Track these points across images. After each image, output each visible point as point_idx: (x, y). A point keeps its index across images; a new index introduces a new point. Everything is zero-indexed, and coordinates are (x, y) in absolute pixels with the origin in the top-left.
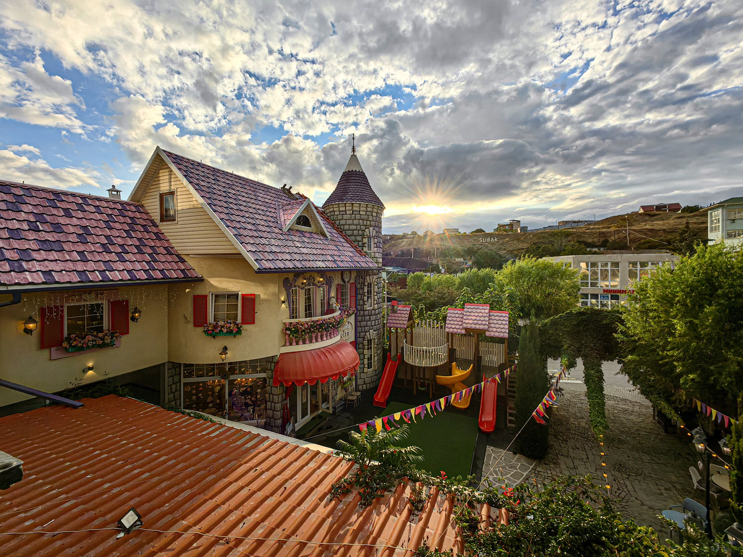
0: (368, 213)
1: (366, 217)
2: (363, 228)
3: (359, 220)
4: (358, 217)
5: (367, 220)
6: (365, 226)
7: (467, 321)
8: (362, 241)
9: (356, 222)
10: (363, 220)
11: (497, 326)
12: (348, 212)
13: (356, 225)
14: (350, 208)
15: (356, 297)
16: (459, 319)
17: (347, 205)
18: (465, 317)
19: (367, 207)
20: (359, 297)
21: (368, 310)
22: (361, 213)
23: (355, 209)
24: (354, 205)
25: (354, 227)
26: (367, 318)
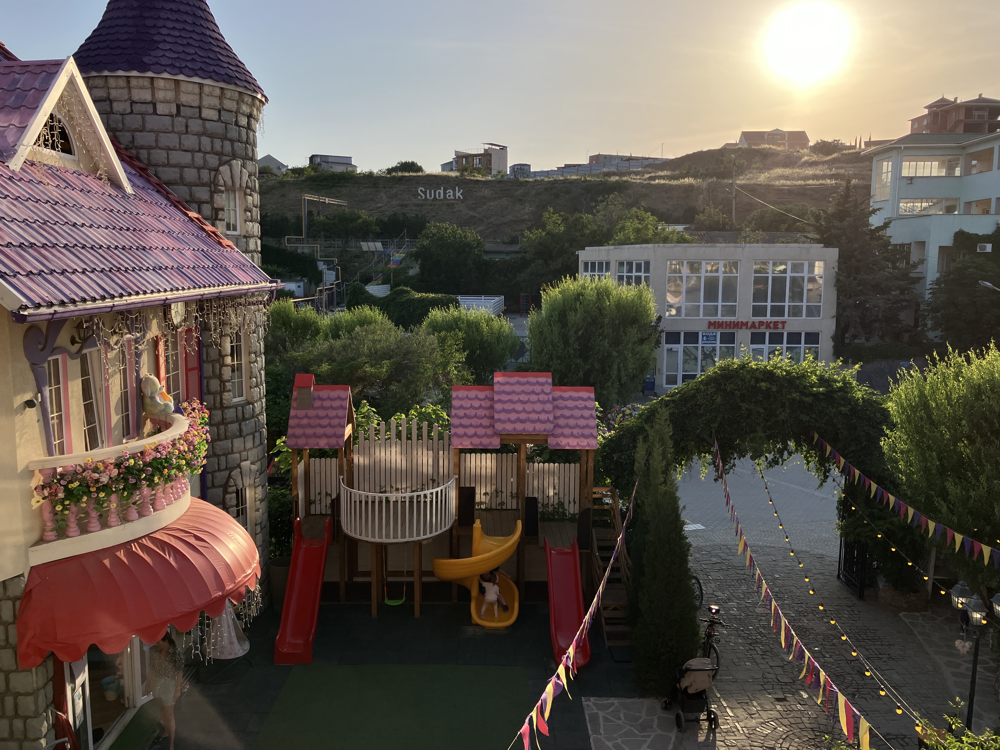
0: (225, 116)
1: (218, 128)
2: (213, 161)
3: (199, 135)
4: (195, 125)
5: (224, 138)
6: (220, 154)
7: (503, 416)
8: (211, 201)
9: (190, 141)
10: (212, 136)
11: (572, 422)
12: (161, 108)
13: (192, 151)
14: (170, 95)
15: (200, 369)
16: (481, 412)
17: (160, 84)
18: (498, 406)
19: (221, 97)
20: (208, 369)
21: (236, 406)
22: (206, 113)
23: (184, 99)
24: (183, 87)
25: (186, 158)
26: (234, 427)
